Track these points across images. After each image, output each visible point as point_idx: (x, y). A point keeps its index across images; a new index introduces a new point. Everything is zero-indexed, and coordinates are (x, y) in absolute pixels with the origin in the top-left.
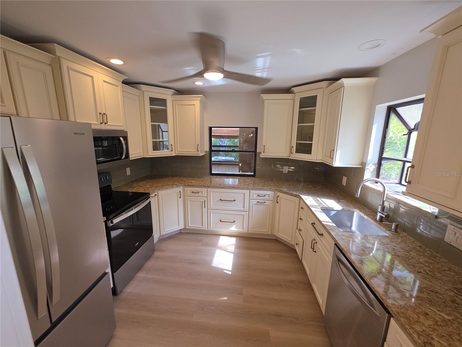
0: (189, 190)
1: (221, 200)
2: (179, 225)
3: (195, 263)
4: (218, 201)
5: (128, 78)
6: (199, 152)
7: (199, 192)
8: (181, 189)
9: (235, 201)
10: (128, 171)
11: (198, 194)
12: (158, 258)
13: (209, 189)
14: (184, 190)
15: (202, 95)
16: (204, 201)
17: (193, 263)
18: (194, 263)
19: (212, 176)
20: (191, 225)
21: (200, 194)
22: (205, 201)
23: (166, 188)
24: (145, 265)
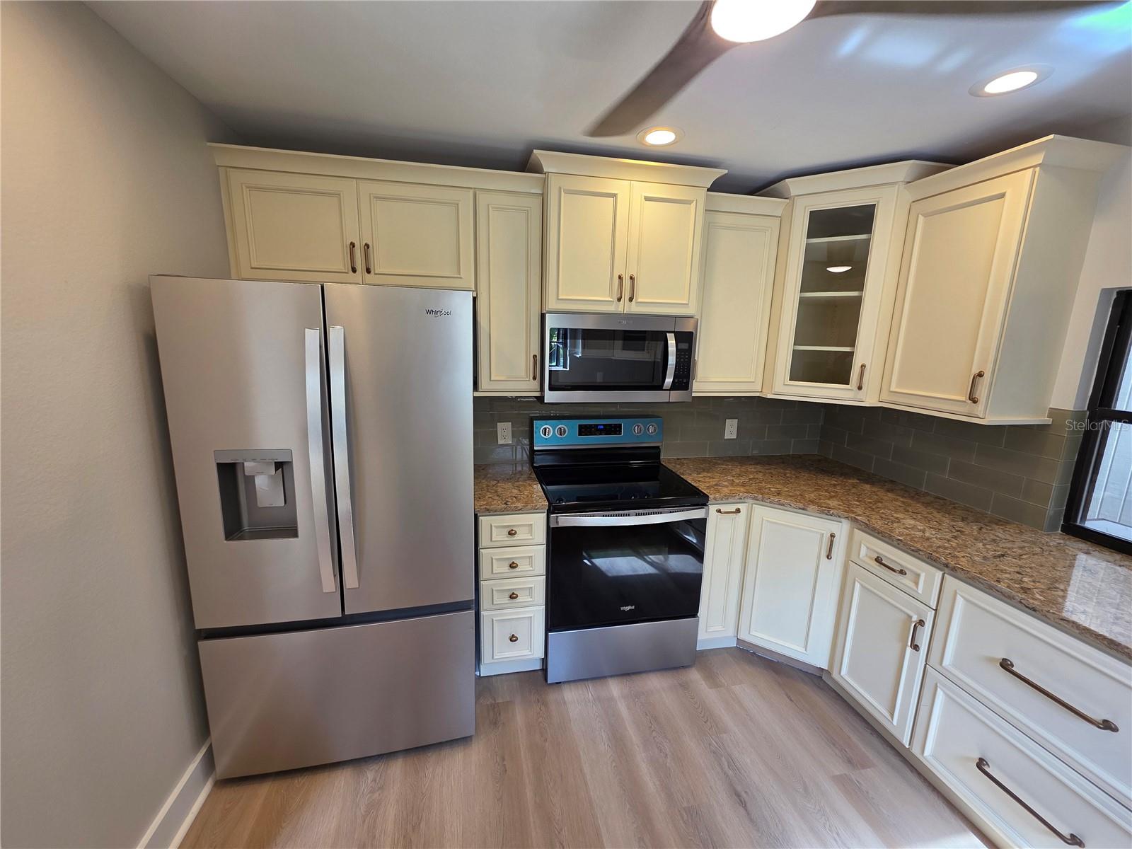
0: (869, 545)
1: (1006, 665)
2: (806, 647)
3: (743, 804)
4: (991, 660)
5: (726, 171)
7: (902, 572)
8: (841, 528)
9: (1115, 730)
10: (731, 429)
11: (900, 577)
12: (685, 686)
13: (951, 582)
14: (851, 537)
15: (1052, 136)
16: (915, 618)
17: (738, 795)
18: (740, 799)
20: (845, 676)
21: (906, 581)
22: (921, 622)
23: (780, 505)
24: (644, 676)
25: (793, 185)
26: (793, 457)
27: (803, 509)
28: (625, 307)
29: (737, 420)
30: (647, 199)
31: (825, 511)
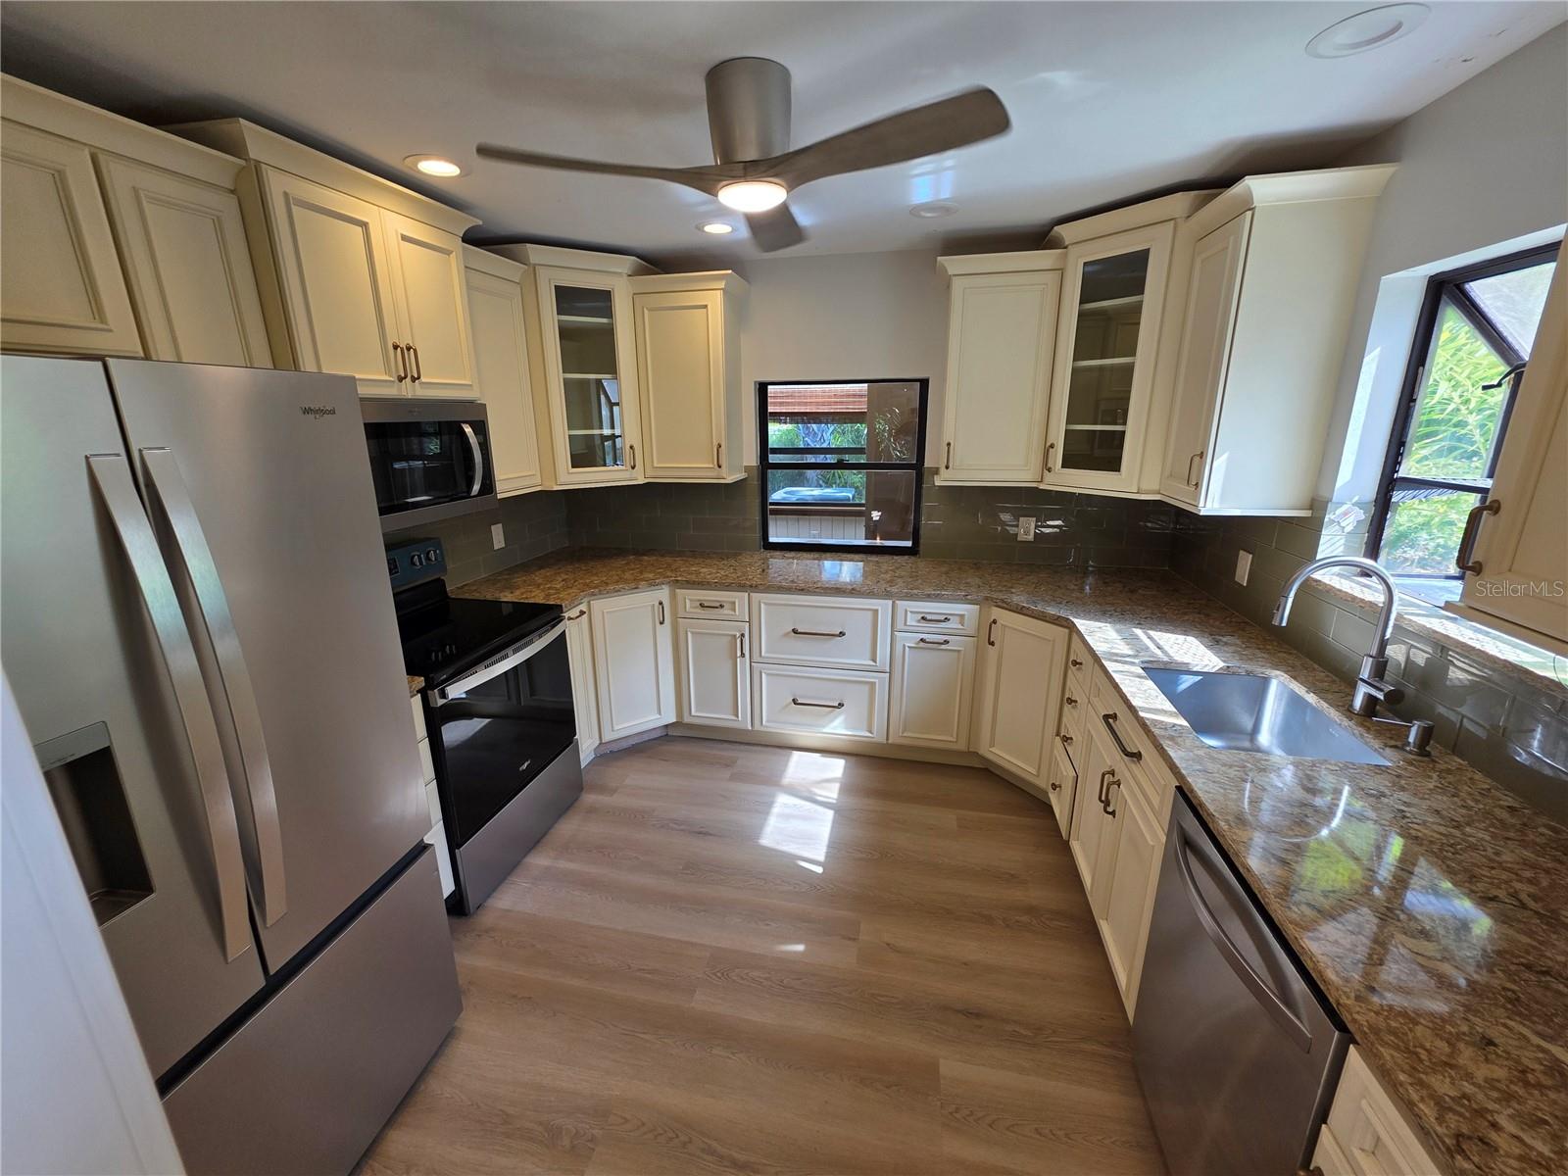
0: (690, 597)
1: (795, 631)
2: (660, 713)
3: (706, 834)
4: (786, 635)
5: (481, 223)
6: (724, 471)
7: (722, 606)
8: (663, 593)
9: (844, 635)
10: (498, 537)
11: (721, 611)
12: (592, 810)
13: (754, 595)
14: (673, 597)
15: (730, 271)
16: (738, 635)
17: (700, 833)
18: (703, 833)
19: (769, 554)
20: (697, 714)
21: (726, 611)
22: (743, 635)
23: (617, 591)
24: (552, 830)
25: (535, 253)
26: (552, 553)
27: (636, 588)
28: (408, 391)
29: (500, 525)
30: (404, 238)
31: (653, 584)
